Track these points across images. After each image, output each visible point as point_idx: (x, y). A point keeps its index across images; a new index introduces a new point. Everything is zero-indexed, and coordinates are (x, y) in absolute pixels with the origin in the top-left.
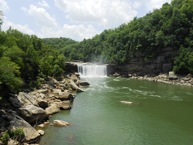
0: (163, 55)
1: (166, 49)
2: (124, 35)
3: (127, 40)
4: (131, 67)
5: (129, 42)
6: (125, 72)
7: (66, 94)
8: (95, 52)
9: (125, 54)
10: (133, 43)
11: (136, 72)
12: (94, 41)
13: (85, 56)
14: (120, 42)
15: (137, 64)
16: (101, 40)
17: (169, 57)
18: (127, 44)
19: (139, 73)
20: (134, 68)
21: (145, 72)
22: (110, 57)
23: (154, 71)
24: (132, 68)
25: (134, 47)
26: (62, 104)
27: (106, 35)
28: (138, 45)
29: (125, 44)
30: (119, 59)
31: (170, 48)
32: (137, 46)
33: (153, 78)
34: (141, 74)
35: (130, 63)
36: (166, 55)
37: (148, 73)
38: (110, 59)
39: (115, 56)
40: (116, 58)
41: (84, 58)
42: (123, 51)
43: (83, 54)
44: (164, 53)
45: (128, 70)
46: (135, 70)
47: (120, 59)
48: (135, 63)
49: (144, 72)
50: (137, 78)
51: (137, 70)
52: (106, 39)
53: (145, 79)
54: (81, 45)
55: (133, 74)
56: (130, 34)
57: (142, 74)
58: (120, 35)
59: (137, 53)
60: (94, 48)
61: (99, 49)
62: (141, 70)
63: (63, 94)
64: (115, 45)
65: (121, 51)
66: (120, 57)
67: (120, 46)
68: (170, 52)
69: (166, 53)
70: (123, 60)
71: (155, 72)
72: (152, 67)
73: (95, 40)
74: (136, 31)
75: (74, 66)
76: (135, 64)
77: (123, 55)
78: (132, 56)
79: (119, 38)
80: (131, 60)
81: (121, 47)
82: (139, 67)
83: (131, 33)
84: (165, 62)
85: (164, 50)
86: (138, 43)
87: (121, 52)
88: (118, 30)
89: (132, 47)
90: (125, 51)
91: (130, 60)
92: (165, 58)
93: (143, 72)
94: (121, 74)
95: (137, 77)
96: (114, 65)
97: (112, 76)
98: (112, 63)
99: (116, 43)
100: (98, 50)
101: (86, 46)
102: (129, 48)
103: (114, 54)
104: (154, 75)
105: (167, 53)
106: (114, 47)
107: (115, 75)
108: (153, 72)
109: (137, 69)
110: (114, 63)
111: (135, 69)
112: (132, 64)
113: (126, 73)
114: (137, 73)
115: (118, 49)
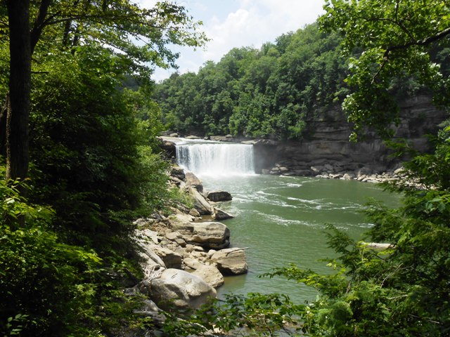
0: (406, 115)
1: (414, 100)
2: (297, 62)
3: (308, 78)
4: (318, 147)
5: (312, 81)
6: (302, 161)
7: (217, 229)
8: (213, 109)
9: (302, 115)
10: (324, 84)
11: (331, 161)
12: (206, 78)
13: (183, 119)
14: (285, 81)
15: (335, 140)
16: (227, 77)
17: (420, 120)
18: (308, 88)
19: (340, 164)
20: (328, 151)
21: (356, 162)
22: (260, 121)
23: (382, 159)
24: (320, 151)
25: (328, 96)
26: (224, 258)
27: (240, 62)
28: (338, 91)
29: (301, 88)
30: (287, 128)
31: (425, 98)
32: (337, 93)
33: (379, 176)
34: (345, 167)
35: (315, 139)
36: (414, 116)
37: (365, 163)
38: (260, 128)
39: (275, 118)
40: (278, 124)
41: (179, 125)
42: (297, 106)
43: (176, 113)
44: (407, 111)
45: (310, 156)
46: (330, 156)
47: (290, 128)
48: (328, 137)
49: (353, 161)
50: (338, 177)
51: (333, 156)
52: (243, 74)
53: (360, 178)
54: (168, 88)
55: (323, 165)
56: (317, 62)
57: (349, 167)
58: (286, 64)
59: (335, 110)
60: (209, 98)
61: (227, 100)
62: (346, 156)
63: (207, 229)
64: (275, 89)
65: (290, 105)
66: (289, 122)
67: (288, 92)
68: (424, 109)
69: (413, 111)
70: (297, 129)
71: (385, 160)
72: (377, 147)
73: (212, 77)
74: (331, 52)
75: (168, 146)
76: (328, 140)
77: (297, 116)
78: (322, 120)
79: (284, 72)
80: (318, 130)
81: (290, 94)
82: (341, 149)
83: (317, 59)
84: (409, 136)
85: (409, 102)
86: (338, 86)
87: (291, 109)
88: (273, 50)
89: (323, 95)
90: (304, 106)
91: (316, 128)
92: (411, 125)
93: (350, 160)
94: (292, 165)
95: (337, 175)
96: (273, 142)
97: (269, 173)
98: (267, 137)
99: (274, 83)
100: (220, 103)
101: (185, 92)
102: (314, 97)
103: (270, 114)
104: (381, 168)
105: (416, 110)
106: (269, 95)
107: (277, 169)
108: (378, 160)
109: (333, 154)
110: (271, 139)
111: (328, 154)
112: (321, 141)
113: (304, 163)
114: (336, 164)
115: (283, 100)
